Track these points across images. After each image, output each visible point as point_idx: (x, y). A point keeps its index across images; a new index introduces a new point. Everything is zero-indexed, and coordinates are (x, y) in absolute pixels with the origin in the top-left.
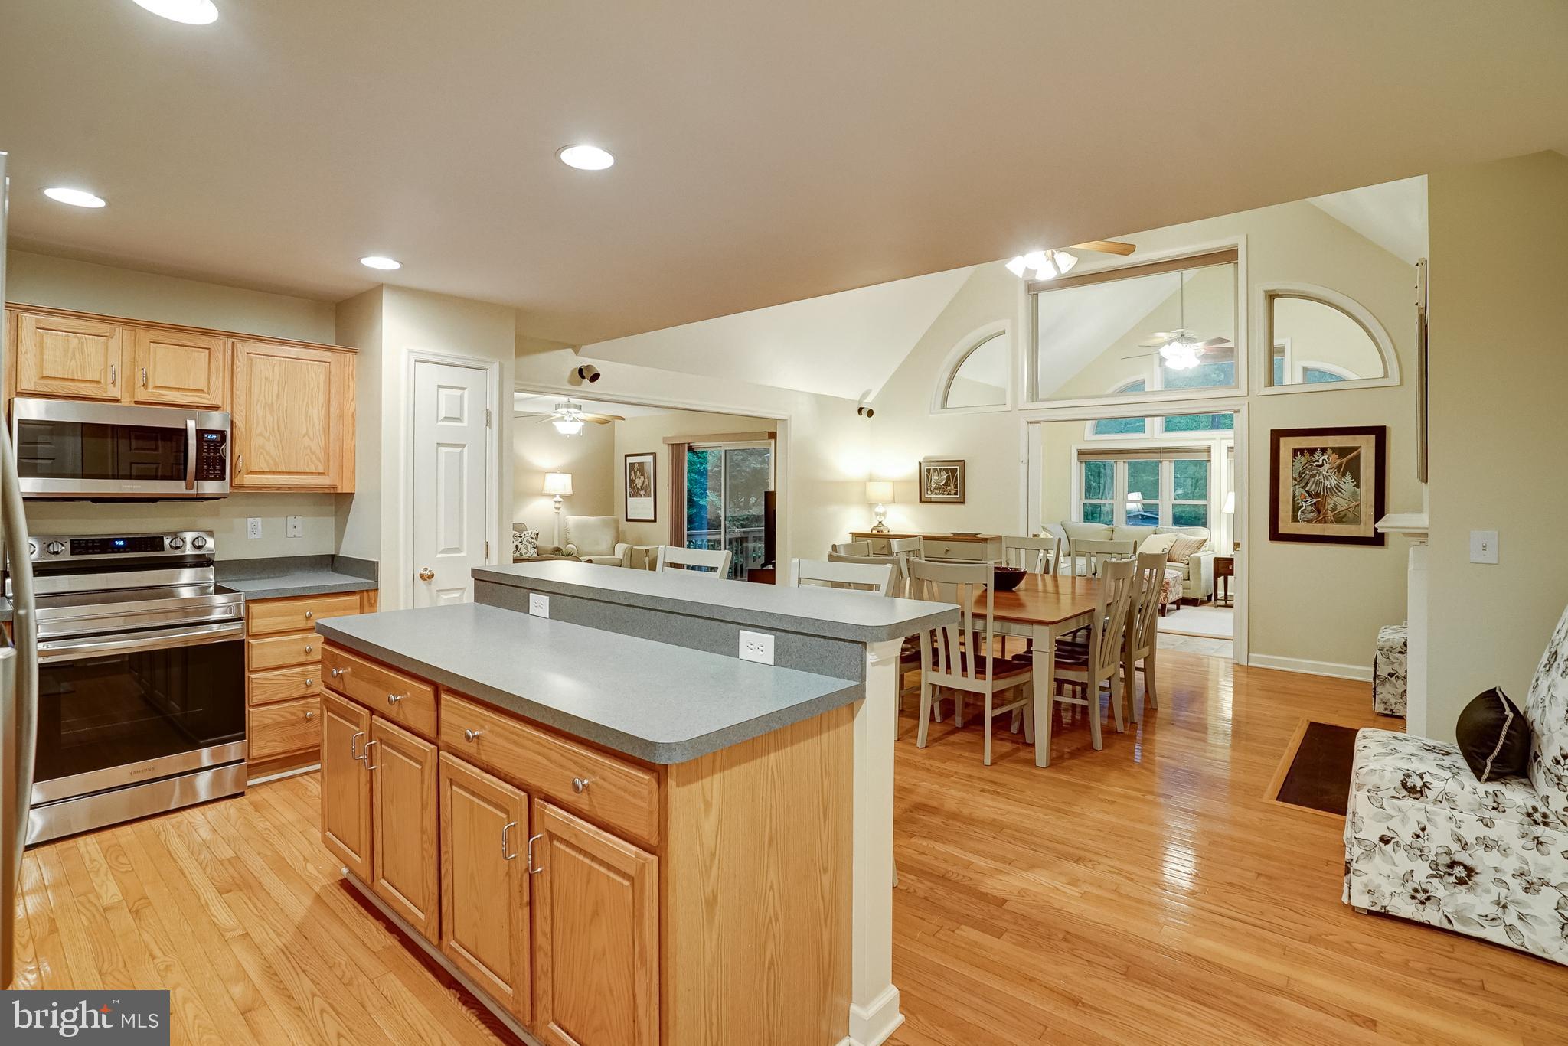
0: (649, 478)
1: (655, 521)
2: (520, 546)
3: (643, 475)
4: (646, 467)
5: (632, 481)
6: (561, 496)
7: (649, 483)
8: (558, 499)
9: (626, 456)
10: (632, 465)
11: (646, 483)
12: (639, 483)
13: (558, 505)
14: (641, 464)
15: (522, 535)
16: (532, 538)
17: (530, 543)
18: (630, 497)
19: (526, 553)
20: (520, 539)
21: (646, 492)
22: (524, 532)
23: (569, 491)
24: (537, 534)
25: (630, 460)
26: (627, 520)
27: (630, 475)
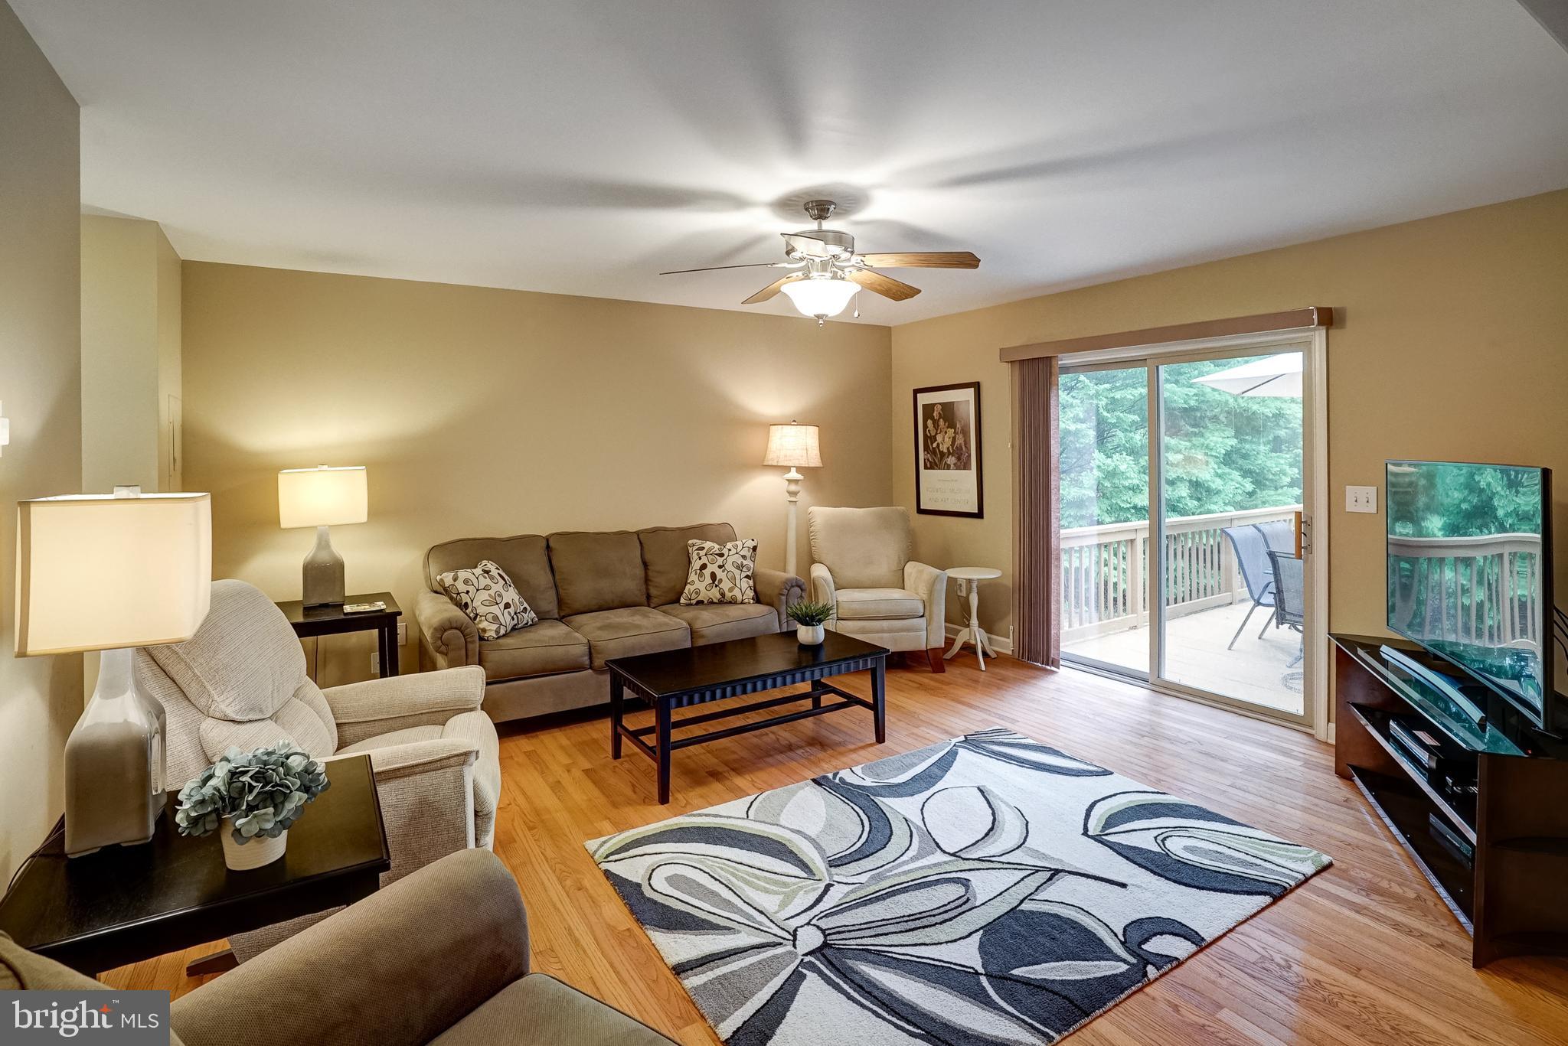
0: (965, 433)
1: (980, 515)
2: (720, 574)
3: (952, 425)
4: (960, 411)
5: (929, 439)
6: (799, 469)
7: (967, 443)
8: (794, 474)
9: (916, 392)
10: (929, 409)
11: (960, 441)
12: (944, 441)
13: (793, 488)
14: (948, 409)
15: (726, 551)
16: (744, 557)
17: (740, 567)
18: (926, 468)
19: (731, 590)
20: (720, 561)
21: (959, 459)
22: (729, 545)
23: (814, 459)
24: (755, 549)
25: (924, 399)
26: (920, 511)
27: (925, 427)
